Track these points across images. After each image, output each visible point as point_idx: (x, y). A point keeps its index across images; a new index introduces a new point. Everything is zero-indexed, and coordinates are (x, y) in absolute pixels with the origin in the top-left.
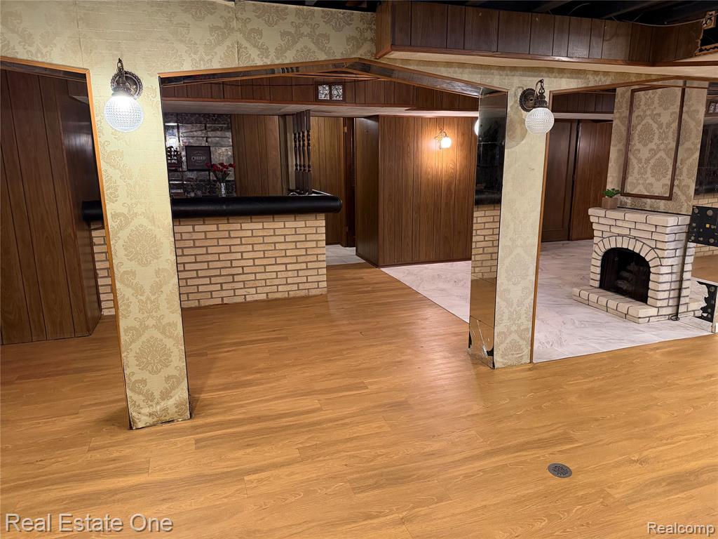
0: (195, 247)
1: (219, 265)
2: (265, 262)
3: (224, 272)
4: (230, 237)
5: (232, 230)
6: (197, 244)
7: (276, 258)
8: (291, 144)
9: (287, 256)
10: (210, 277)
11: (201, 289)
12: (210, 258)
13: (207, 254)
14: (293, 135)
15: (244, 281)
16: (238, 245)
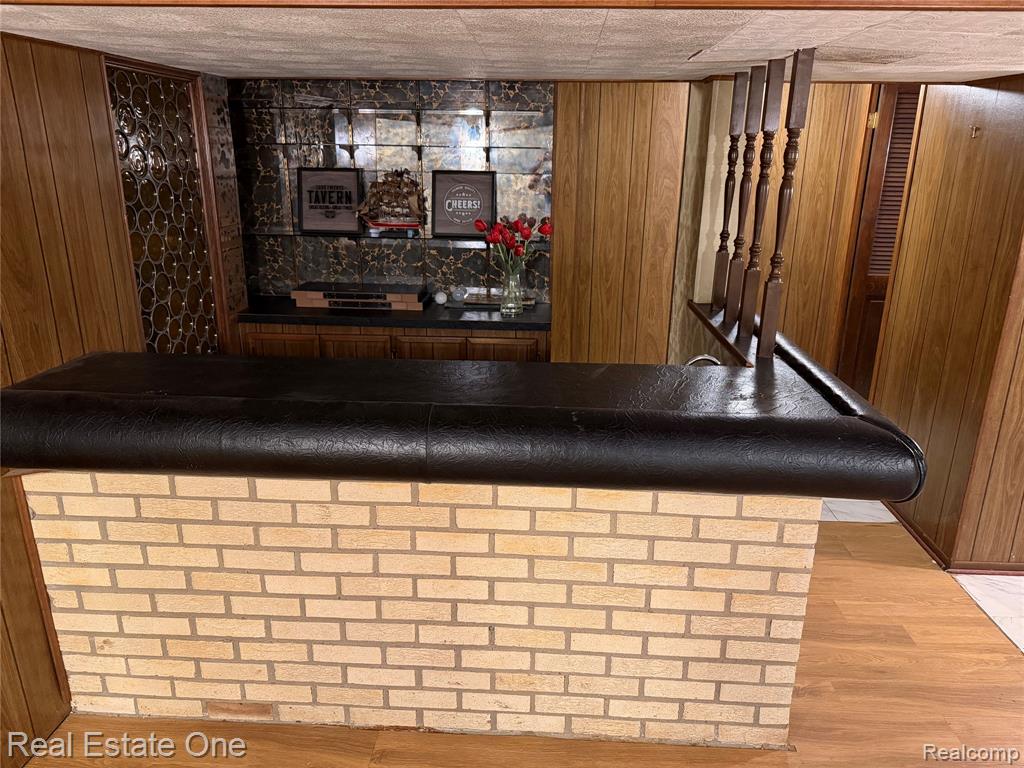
0: (335, 549)
1: (415, 611)
2: (569, 618)
3: (428, 635)
4: (454, 528)
5: (463, 506)
6: (344, 543)
7: (609, 610)
8: (717, 170)
9: (651, 611)
10: (383, 646)
11: (354, 676)
12: (383, 587)
13: (376, 573)
14: (728, 143)
15: (492, 672)
16: (482, 555)
